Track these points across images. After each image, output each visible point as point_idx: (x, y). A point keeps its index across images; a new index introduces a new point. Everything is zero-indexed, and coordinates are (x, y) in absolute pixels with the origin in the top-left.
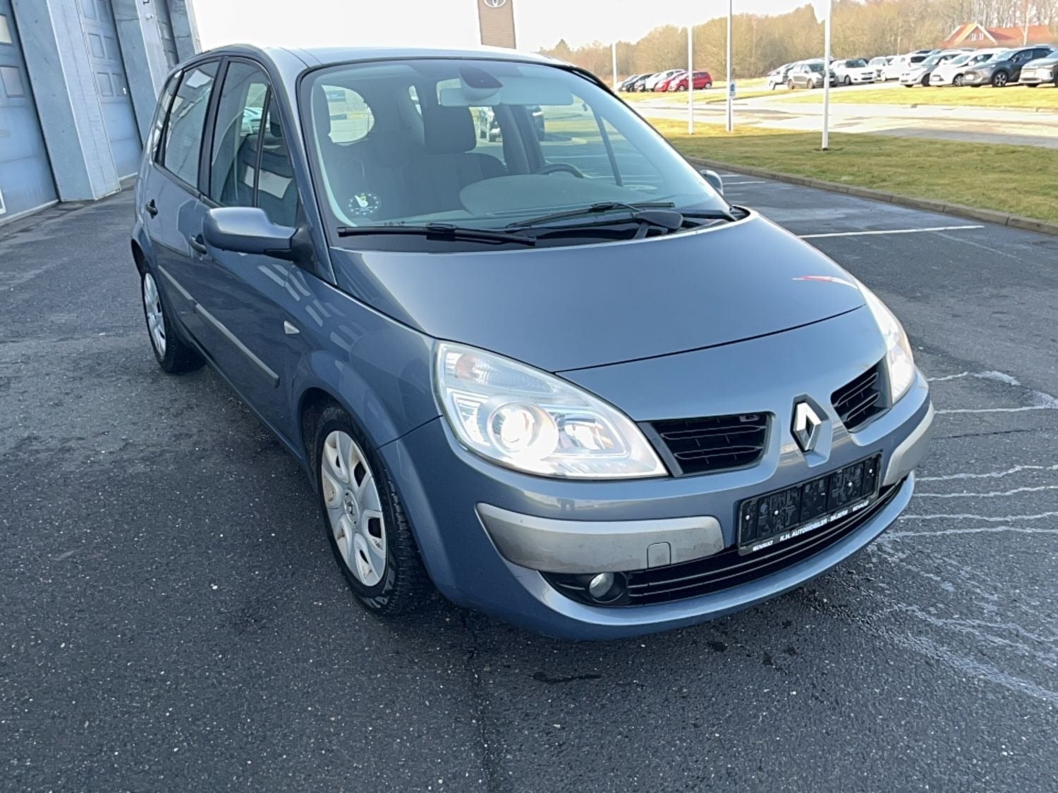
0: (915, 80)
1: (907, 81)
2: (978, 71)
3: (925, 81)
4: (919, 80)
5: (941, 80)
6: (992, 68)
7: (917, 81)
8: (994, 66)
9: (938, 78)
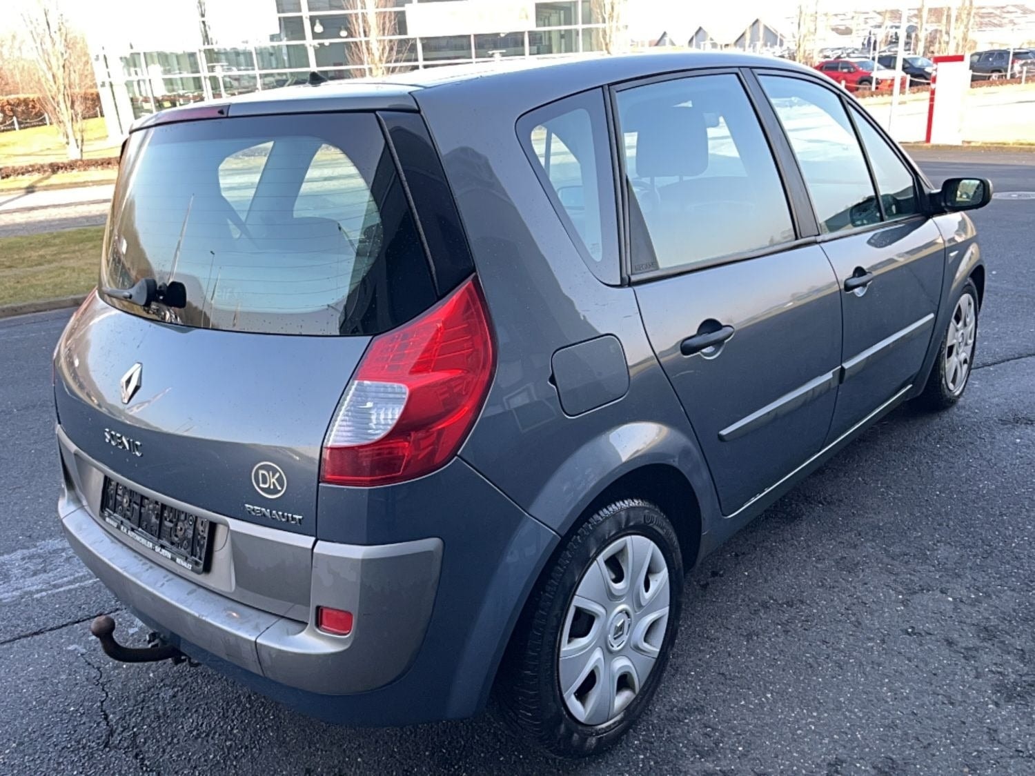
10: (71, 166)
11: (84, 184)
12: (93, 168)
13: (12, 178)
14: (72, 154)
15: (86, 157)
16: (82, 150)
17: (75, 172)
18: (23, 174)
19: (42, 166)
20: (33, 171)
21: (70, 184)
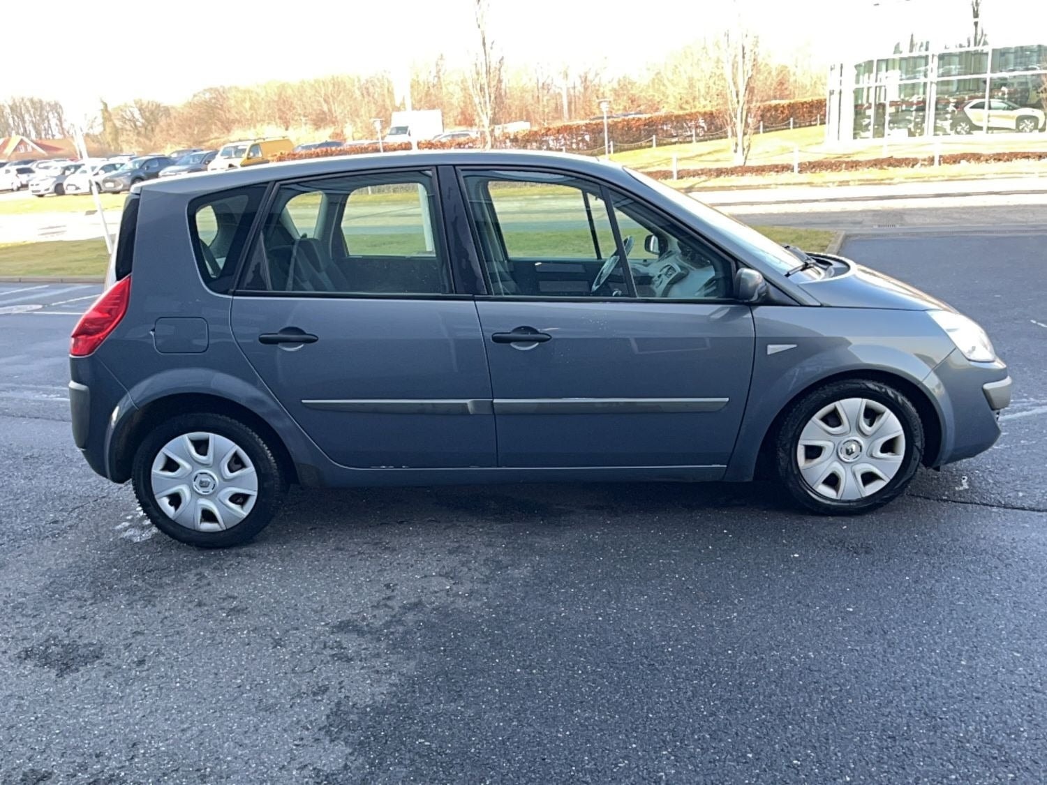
0: (48, 189)
1: (39, 191)
2: (117, 179)
3: (59, 190)
4: (52, 188)
5: (77, 188)
6: (129, 176)
7: (50, 191)
8: (129, 174)
9: (74, 188)
10: (731, 172)
11: (729, 188)
12: (749, 174)
13: (685, 179)
14: (737, 160)
15: (749, 164)
16: (746, 158)
17: (733, 177)
18: (694, 176)
19: (710, 170)
20: (702, 174)
21: (720, 187)
